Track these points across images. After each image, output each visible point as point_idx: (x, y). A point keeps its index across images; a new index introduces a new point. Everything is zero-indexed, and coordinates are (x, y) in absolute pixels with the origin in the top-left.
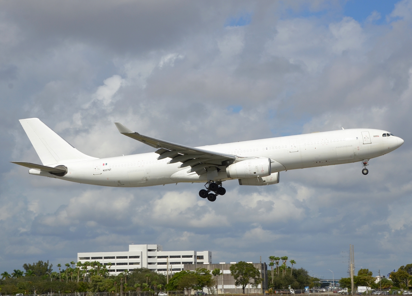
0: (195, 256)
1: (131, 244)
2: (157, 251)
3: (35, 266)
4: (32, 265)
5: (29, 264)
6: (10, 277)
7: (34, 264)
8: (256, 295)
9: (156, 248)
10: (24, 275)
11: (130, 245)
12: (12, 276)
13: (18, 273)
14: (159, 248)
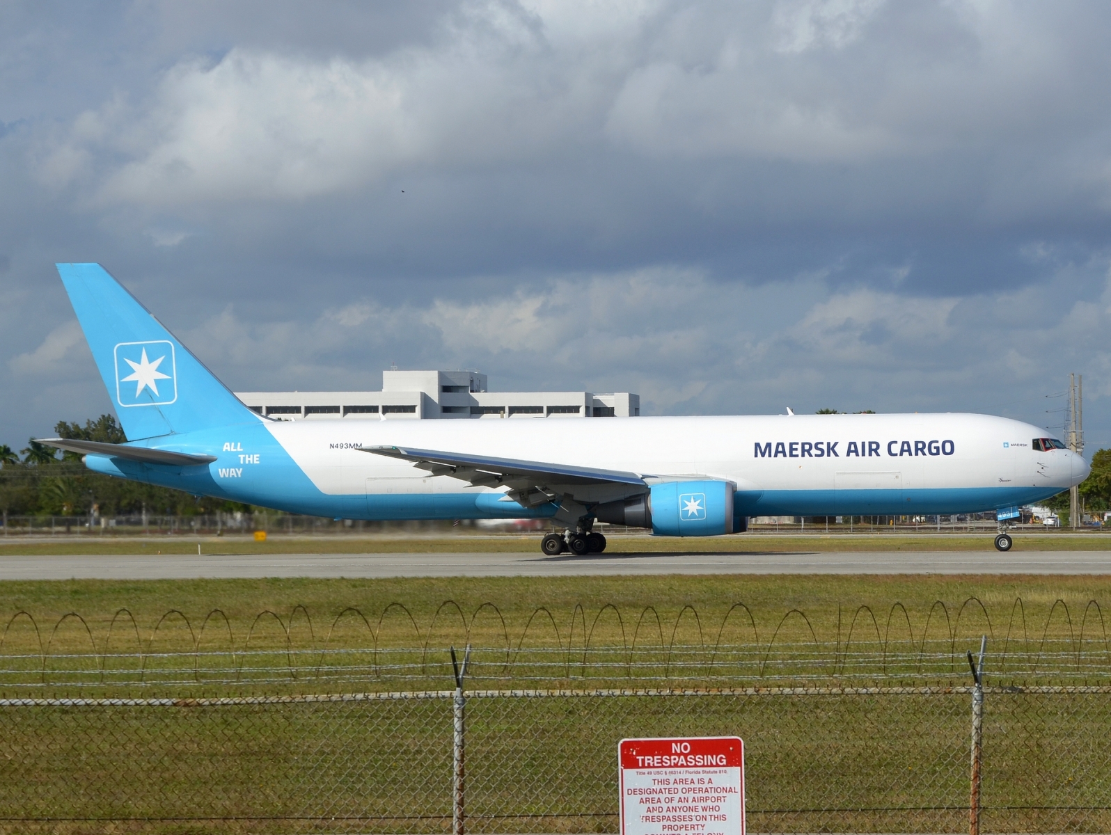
0: (587, 408)
1: (389, 369)
2: (472, 391)
3: (94, 430)
4: (83, 426)
5: (73, 424)
6: (18, 462)
7: (89, 423)
8: (774, 527)
9: (467, 383)
10: (59, 456)
11: (385, 373)
12: (22, 458)
13: (39, 451)
14: (476, 382)
